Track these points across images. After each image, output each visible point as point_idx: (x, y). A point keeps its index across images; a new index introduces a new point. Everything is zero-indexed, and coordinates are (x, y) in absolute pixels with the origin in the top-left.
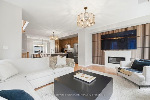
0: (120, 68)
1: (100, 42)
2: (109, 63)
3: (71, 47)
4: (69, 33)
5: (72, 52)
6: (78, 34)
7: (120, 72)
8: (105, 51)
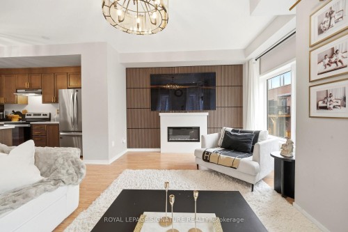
0: (208, 153)
1: (148, 91)
2: (169, 141)
3: (44, 101)
4: (37, 48)
5: (49, 119)
6: (79, 57)
7: (208, 161)
8: (161, 114)
